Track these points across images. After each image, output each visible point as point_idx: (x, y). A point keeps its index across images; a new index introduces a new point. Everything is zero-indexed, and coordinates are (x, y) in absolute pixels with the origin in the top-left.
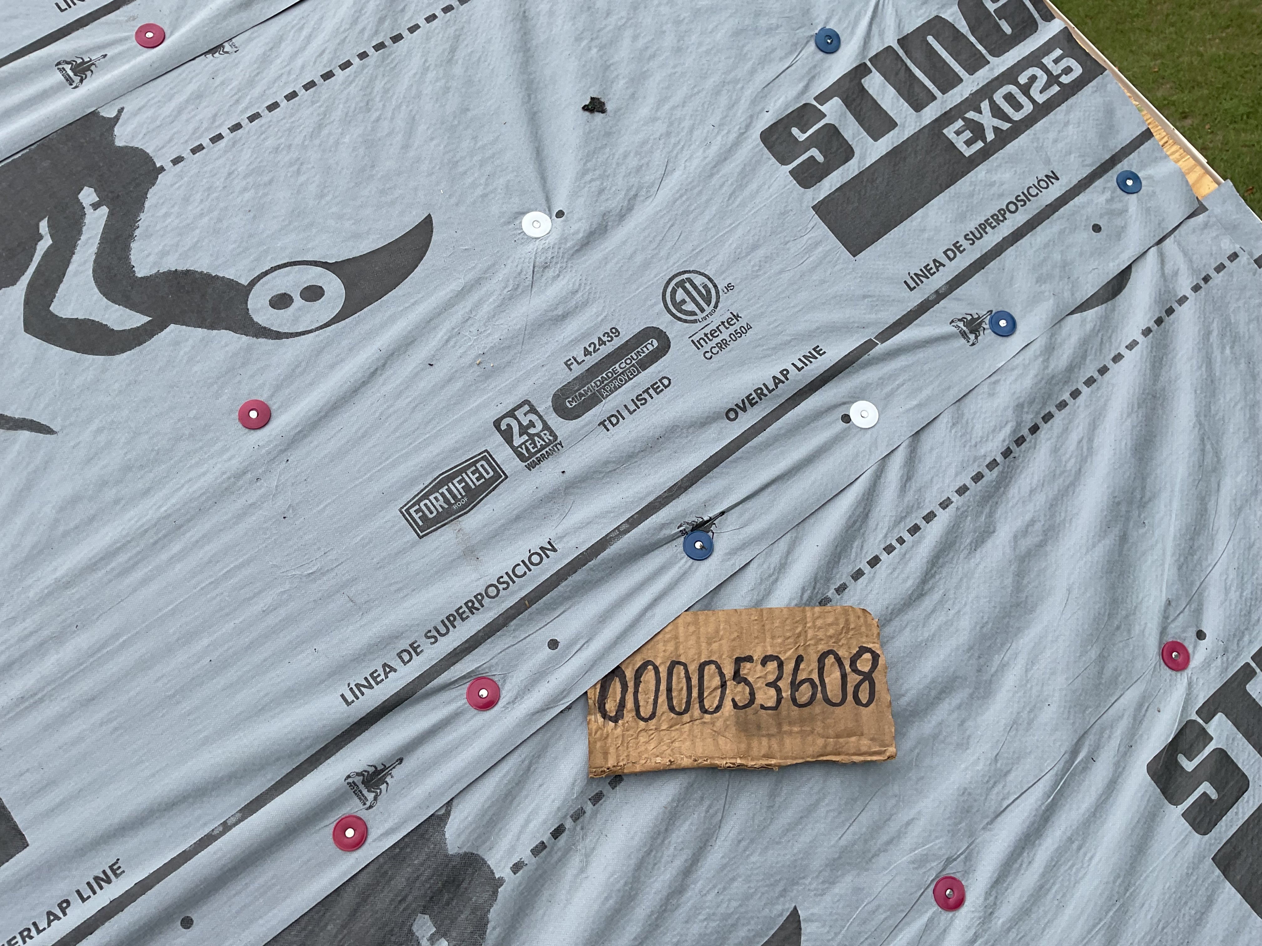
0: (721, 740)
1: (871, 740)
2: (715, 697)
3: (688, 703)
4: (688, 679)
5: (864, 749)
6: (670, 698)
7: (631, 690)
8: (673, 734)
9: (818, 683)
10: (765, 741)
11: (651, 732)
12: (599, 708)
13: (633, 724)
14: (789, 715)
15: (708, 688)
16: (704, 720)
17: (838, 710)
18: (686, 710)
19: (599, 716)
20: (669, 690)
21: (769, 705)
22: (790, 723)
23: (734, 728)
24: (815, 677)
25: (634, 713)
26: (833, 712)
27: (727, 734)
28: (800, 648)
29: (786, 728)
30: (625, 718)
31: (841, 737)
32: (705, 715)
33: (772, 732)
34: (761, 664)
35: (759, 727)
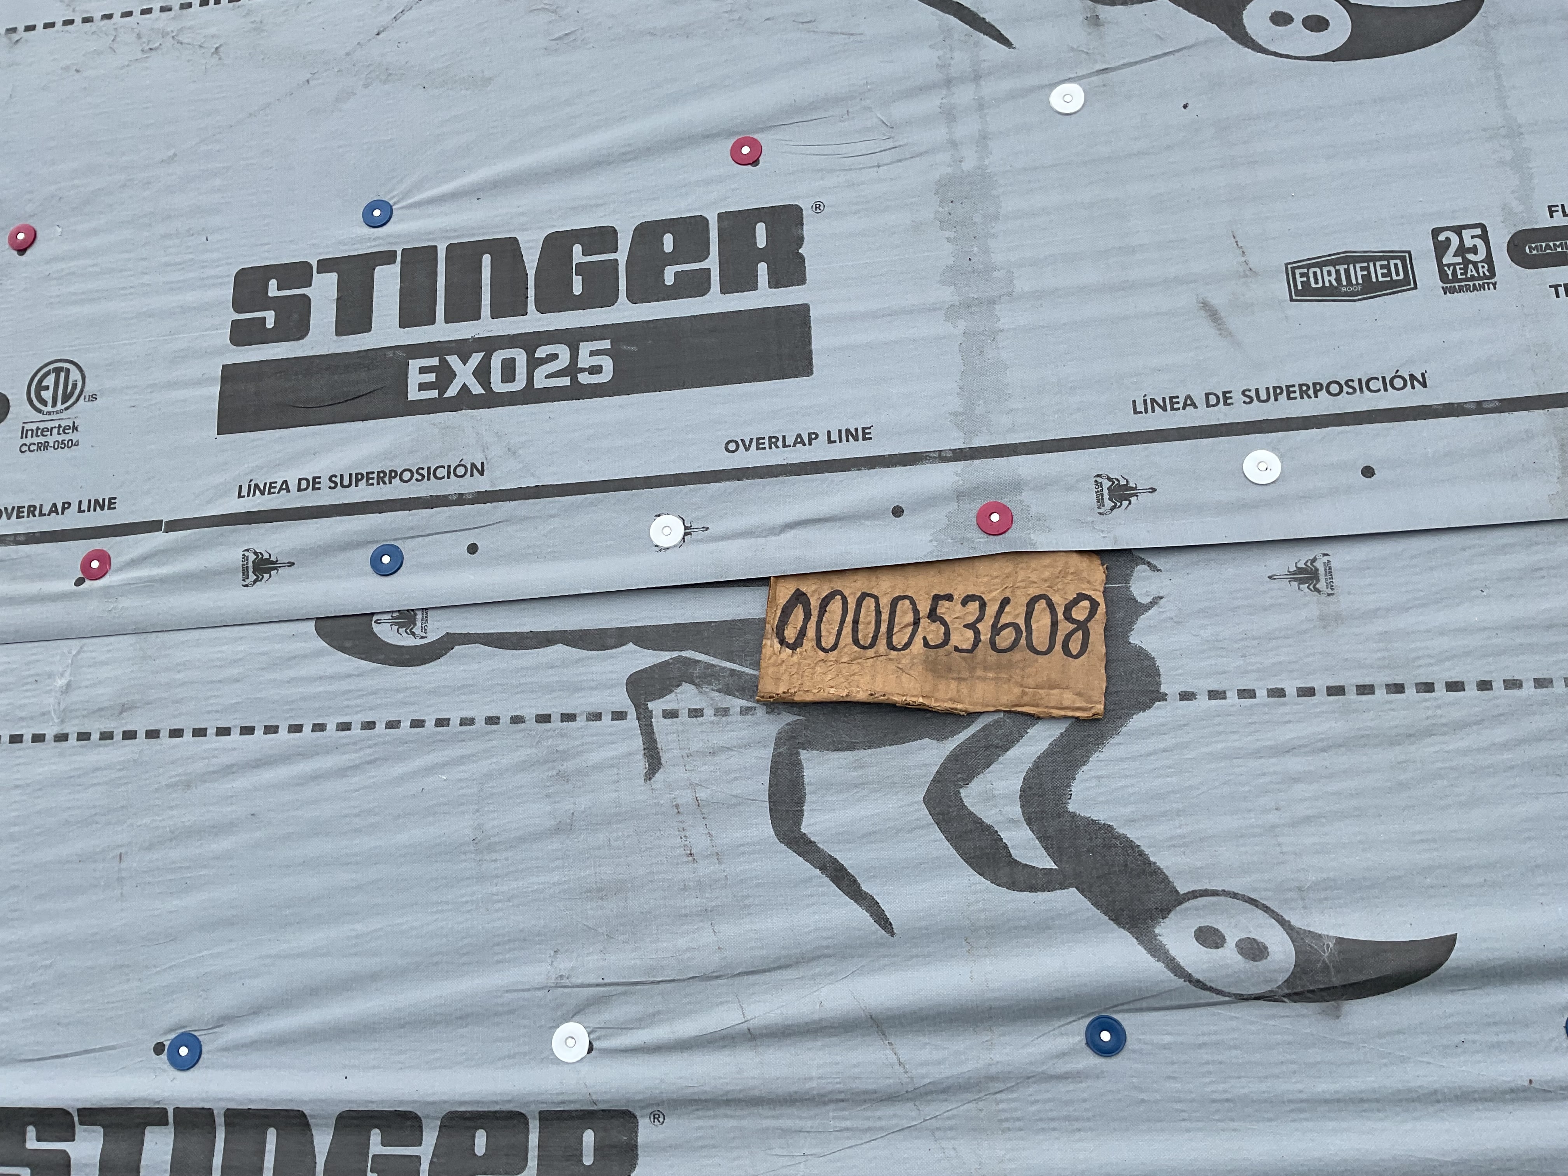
0: (905, 678)
1: (1079, 694)
2: (905, 634)
3: (875, 638)
4: (878, 613)
5: (1066, 703)
6: (855, 631)
7: (814, 619)
8: (854, 667)
9: (1023, 628)
10: (953, 685)
11: (829, 664)
12: (777, 634)
13: (811, 654)
14: (985, 660)
15: (899, 624)
16: (890, 657)
17: (1041, 659)
18: (872, 645)
19: (776, 640)
20: (856, 622)
21: (964, 647)
22: (985, 669)
23: (921, 667)
24: (1021, 622)
25: (814, 643)
26: (1037, 661)
27: (912, 672)
28: (1007, 590)
29: (979, 673)
30: (805, 647)
31: (1042, 689)
32: (892, 652)
33: (963, 676)
34: (962, 603)
35: (950, 670)
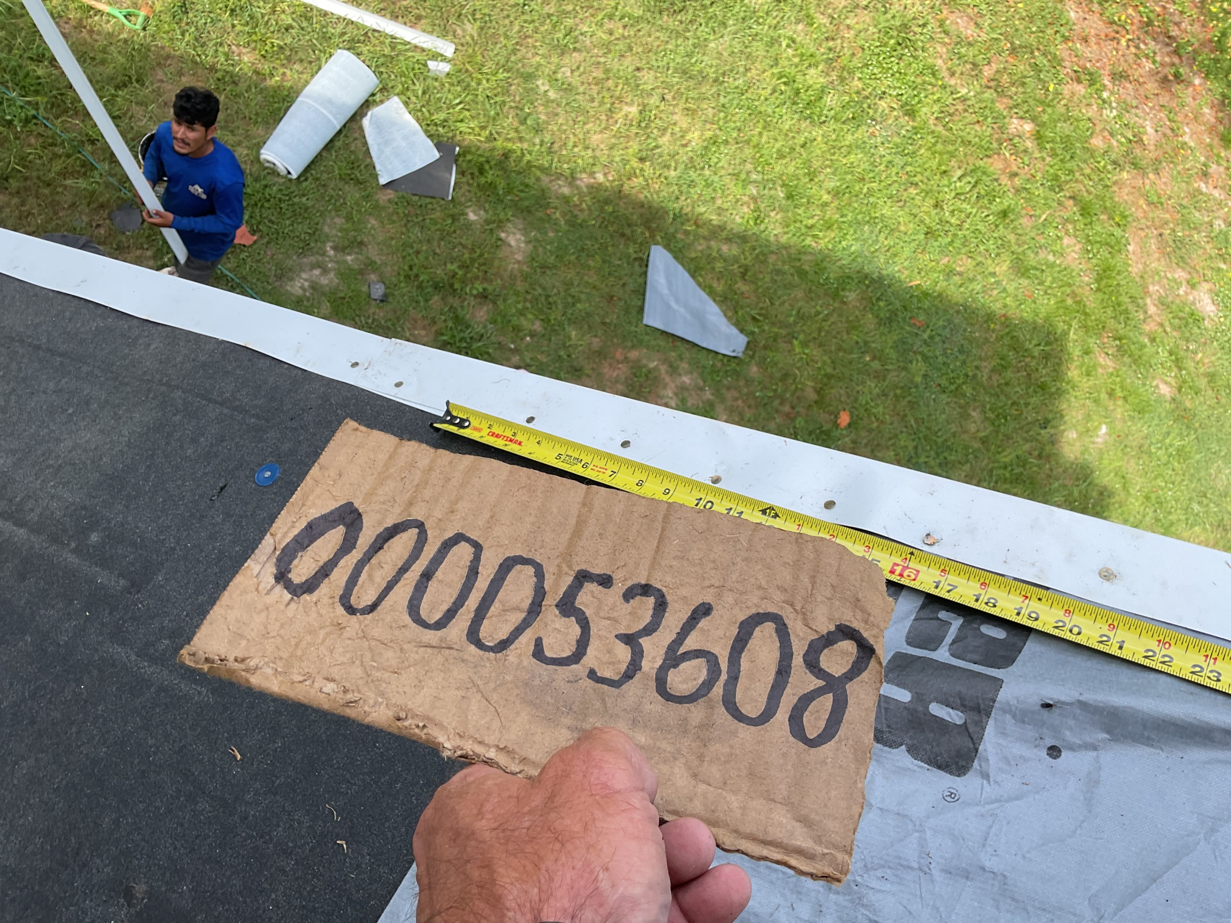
0: (476, 703)
1: (804, 821)
2: (506, 623)
3: (451, 614)
4: (473, 572)
5: (777, 833)
6: (420, 591)
7: (355, 556)
8: (391, 653)
9: (724, 666)
11: (350, 635)
12: (279, 559)
13: (325, 610)
14: (638, 707)
15: (504, 601)
16: (465, 656)
17: (745, 732)
18: (440, 625)
19: (271, 571)
20: (427, 576)
22: (635, 723)
24: (723, 654)
25: (337, 594)
26: (734, 733)
27: (493, 696)
28: (712, 590)
30: (318, 596)
31: (734, 791)
32: (473, 647)
34: (624, 595)
35: (567, 709)
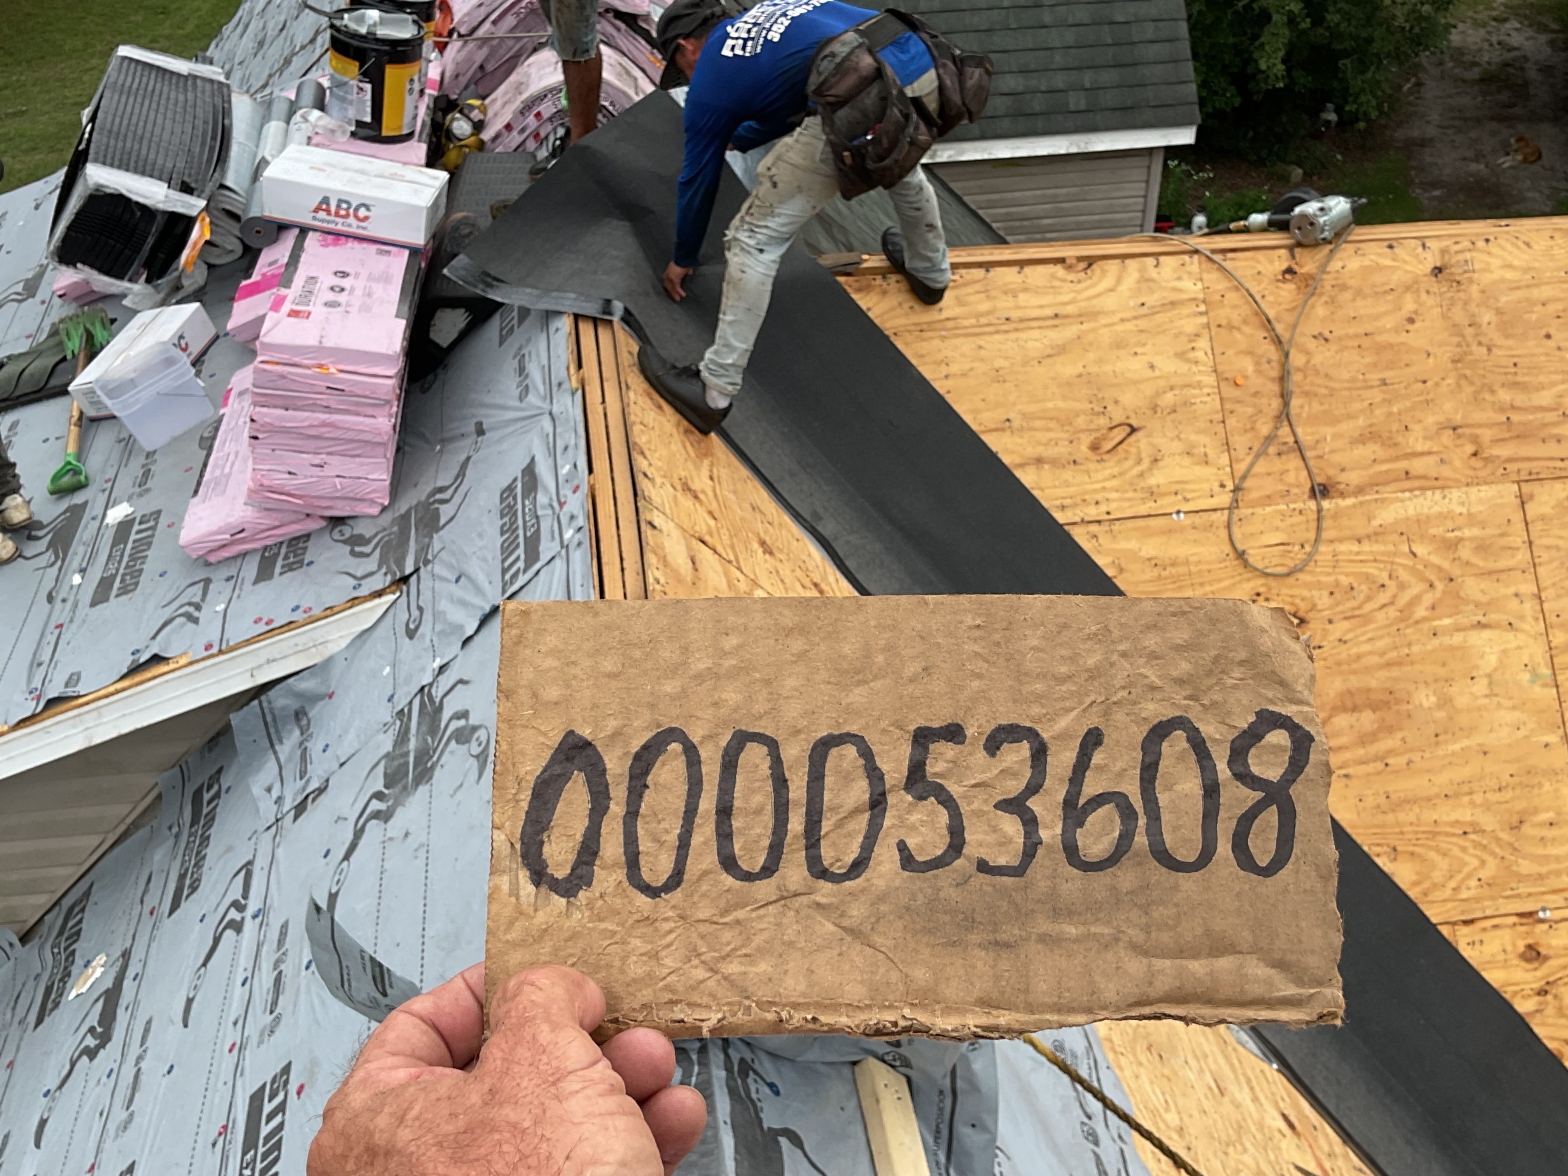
0: (861, 956)
1: (1280, 965)
2: (849, 835)
3: (776, 850)
4: (780, 782)
5: (1256, 990)
6: (724, 835)
7: (617, 808)
9: (1138, 806)
10: (981, 960)
12: (524, 856)
14: (1053, 892)
15: (833, 809)
16: (819, 898)
17: (1189, 881)
18: (768, 870)
19: (524, 875)
20: (724, 811)
21: (1002, 861)
22: (1056, 913)
23: (899, 924)
24: (1132, 790)
25: (621, 874)
26: (1176, 888)
28: (1095, 709)
29: (1044, 926)
30: (598, 886)
31: (1195, 956)
32: (822, 884)
33: (1003, 937)
34: (986, 747)
35: (970, 922)
